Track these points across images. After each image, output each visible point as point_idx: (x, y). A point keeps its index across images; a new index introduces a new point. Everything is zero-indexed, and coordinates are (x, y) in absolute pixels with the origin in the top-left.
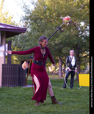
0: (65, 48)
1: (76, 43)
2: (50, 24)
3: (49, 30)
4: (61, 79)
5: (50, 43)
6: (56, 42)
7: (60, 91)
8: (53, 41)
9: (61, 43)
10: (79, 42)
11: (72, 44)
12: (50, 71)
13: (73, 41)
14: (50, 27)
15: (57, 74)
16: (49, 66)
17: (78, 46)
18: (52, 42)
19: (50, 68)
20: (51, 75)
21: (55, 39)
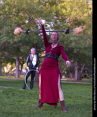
0: (24, 47)
1: (36, 42)
2: (9, 20)
3: (8, 26)
4: (18, 80)
5: (9, 41)
6: (15, 40)
7: (20, 92)
8: (12, 39)
9: (20, 41)
10: (39, 41)
11: (31, 43)
12: (5, 71)
13: (33, 40)
14: (9, 23)
15: (13, 75)
16: (5, 66)
17: (38, 45)
18: (10, 40)
19: (5, 68)
20: (7, 76)
21: (14, 37)
